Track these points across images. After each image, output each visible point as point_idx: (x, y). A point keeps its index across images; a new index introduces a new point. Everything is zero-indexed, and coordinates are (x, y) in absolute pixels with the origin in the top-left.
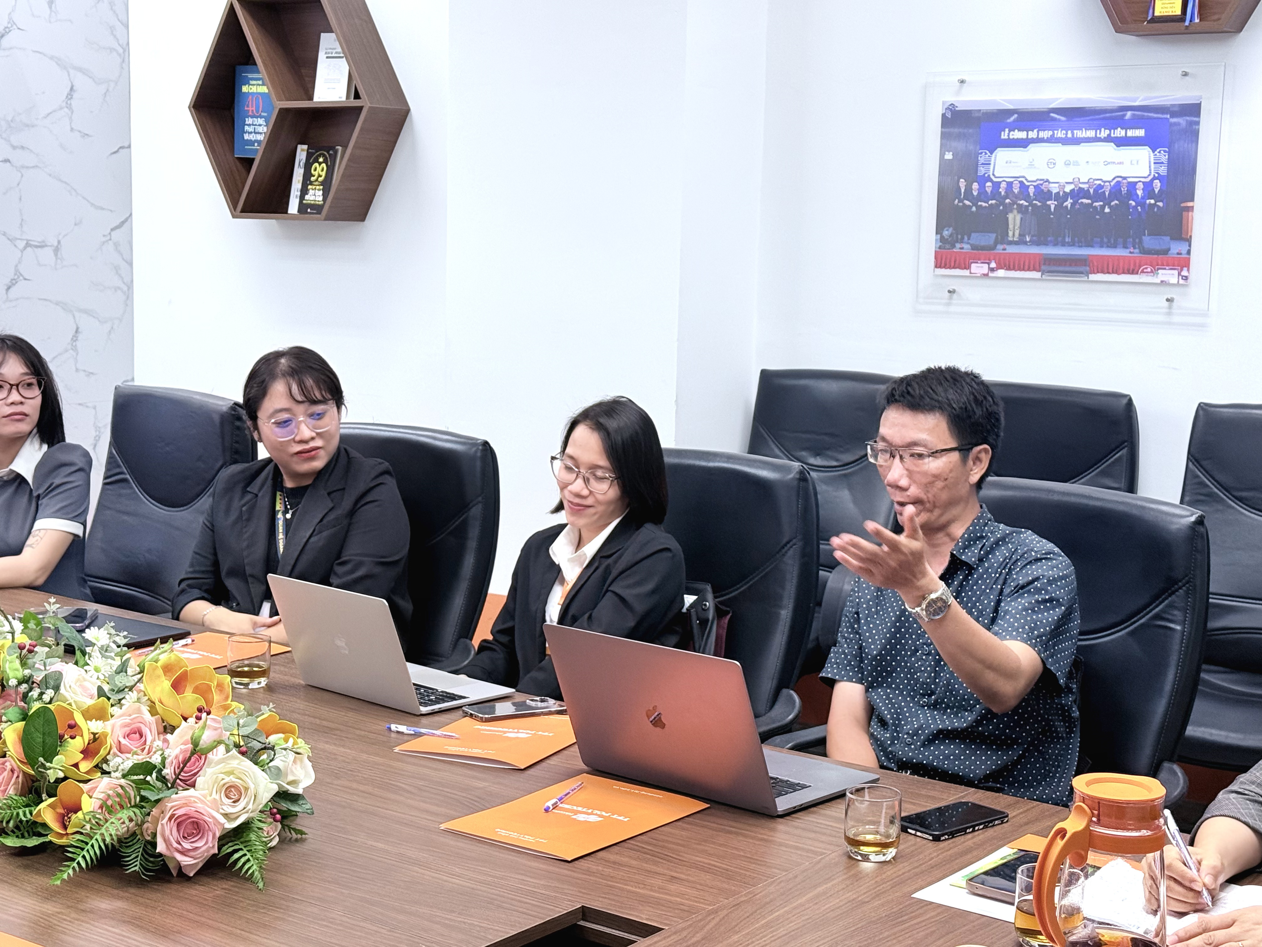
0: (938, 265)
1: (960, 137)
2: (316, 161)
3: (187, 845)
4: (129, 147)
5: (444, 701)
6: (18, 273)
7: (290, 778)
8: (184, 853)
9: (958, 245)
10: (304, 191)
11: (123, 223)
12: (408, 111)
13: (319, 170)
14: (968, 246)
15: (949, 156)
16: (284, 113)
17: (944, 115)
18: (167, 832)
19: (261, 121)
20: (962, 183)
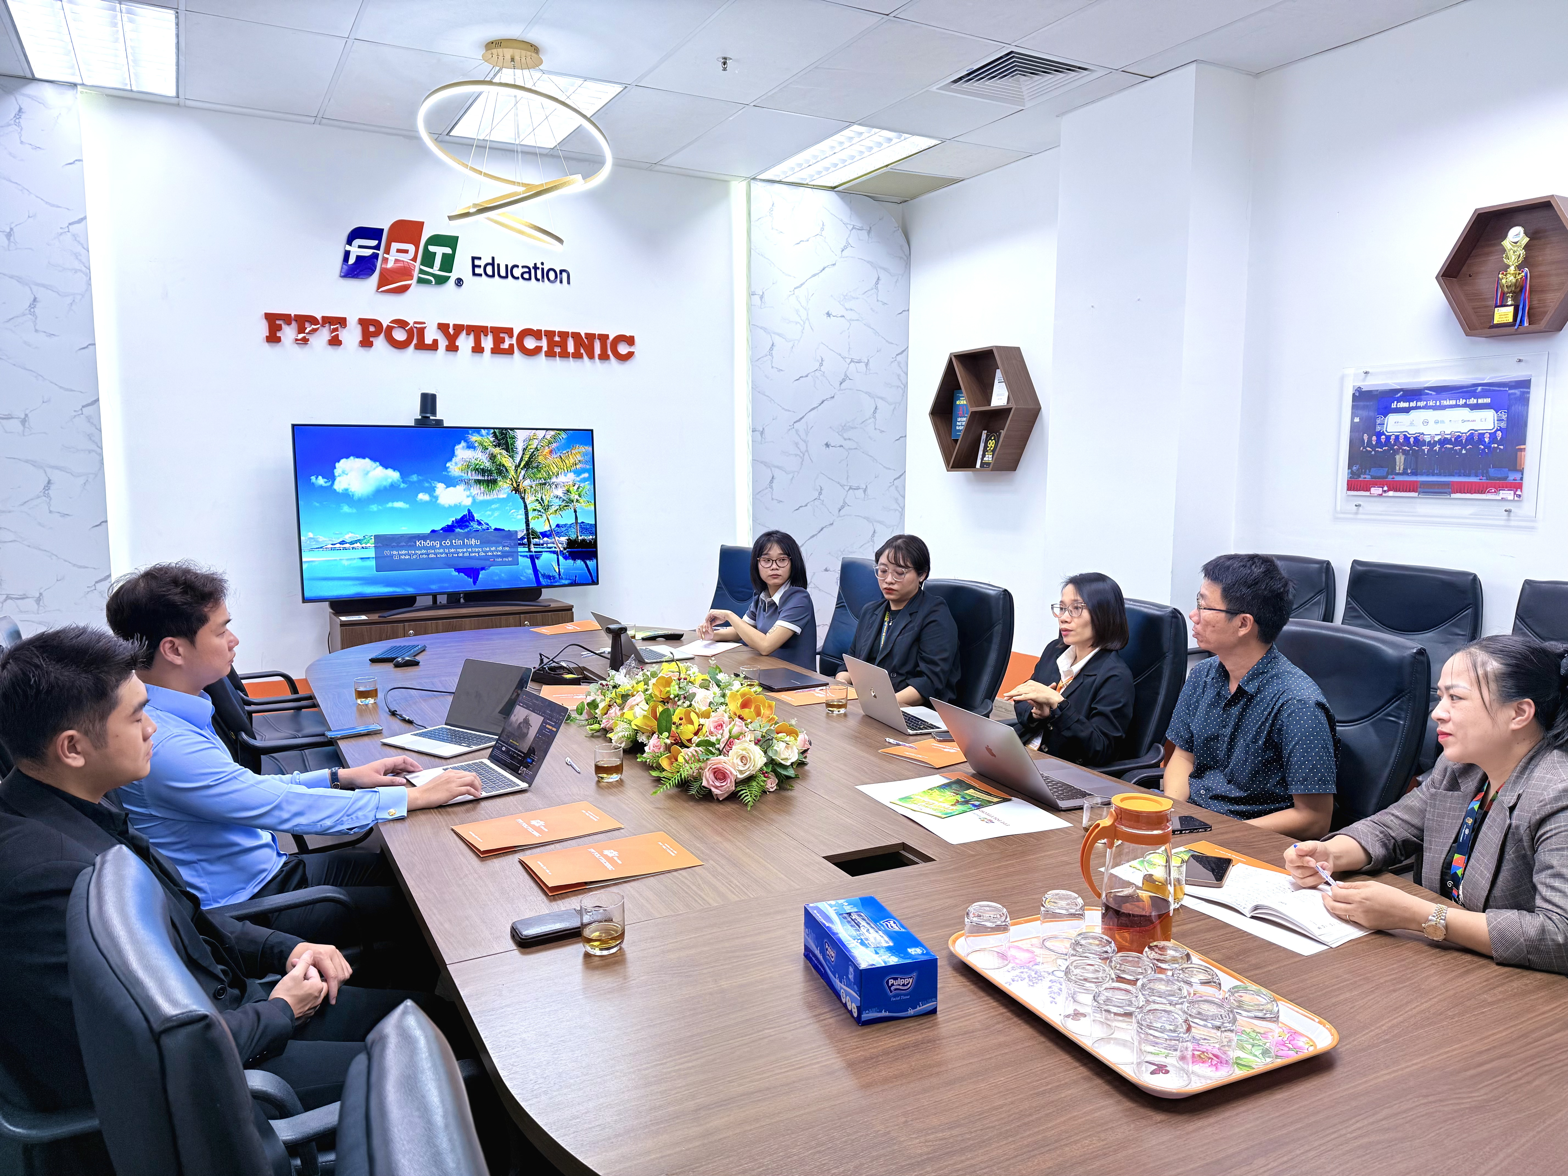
0: (1349, 489)
1: (1364, 408)
2: (990, 439)
3: (718, 784)
4: (906, 436)
5: (926, 729)
6: (845, 503)
7: (783, 757)
8: (716, 787)
9: (1362, 476)
10: (984, 456)
11: (901, 476)
12: (1039, 409)
13: (991, 444)
14: (1369, 477)
15: (1357, 420)
16: (974, 414)
17: (1354, 394)
18: (708, 776)
19: (964, 419)
20: (1366, 437)
